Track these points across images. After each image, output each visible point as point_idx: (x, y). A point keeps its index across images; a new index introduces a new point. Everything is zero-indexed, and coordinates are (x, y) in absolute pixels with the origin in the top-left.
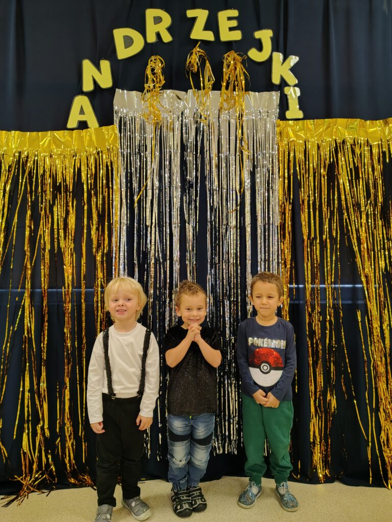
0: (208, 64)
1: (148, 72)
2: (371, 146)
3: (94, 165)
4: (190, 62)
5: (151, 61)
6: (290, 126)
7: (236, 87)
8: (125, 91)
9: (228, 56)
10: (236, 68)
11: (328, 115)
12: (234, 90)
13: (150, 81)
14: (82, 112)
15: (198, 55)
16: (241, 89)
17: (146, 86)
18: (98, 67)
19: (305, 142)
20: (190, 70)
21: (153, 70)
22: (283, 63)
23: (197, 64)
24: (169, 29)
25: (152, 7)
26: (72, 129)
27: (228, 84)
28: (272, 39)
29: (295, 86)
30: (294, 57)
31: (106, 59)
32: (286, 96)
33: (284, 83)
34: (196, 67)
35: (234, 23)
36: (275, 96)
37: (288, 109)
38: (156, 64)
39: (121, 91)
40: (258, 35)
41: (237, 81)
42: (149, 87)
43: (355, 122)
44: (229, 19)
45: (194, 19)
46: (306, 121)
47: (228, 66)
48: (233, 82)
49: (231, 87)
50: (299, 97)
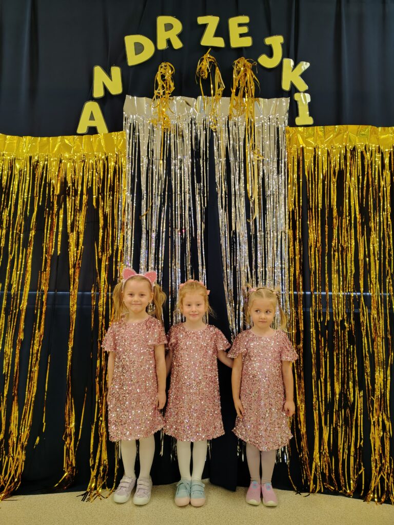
0: (218, 71)
1: (158, 78)
2: (382, 154)
3: (102, 170)
4: (201, 68)
5: (161, 67)
6: (299, 132)
7: (246, 94)
8: (135, 97)
9: (239, 62)
10: (246, 75)
11: (339, 122)
12: (244, 96)
13: (160, 87)
14: (92, 118)
15: (208, 61)
16: (251, 95)
17: (156, 92)
18: (109, 73)
19: (315, 149)
20: (200, 75)
21: (163, 76)
22: (293, 69)
23: (208, 70)
24: (180, 36)
25: (163, 14)
26: (82, 135)
27: (238, 90)
28: (283, 45)
29: (306, 92)
30: (304, 63)
31: (116, 65)
32: (296, 102)
33: (294, 89)
34: (207, 73)
35: (245, 30)
36: (285, 102)
37: (297, 115)
38: (166, 70)
39: (130, 97)
40: (268, 41)
41: (247, 86)
42: (159, 93)
43: (366, 128)
44: (240, 25)
45: (204, 26)
46: (316, 127)
47: (238, 72)
48: (242, 89)
49: (241, 93)
50: (309, 103)
